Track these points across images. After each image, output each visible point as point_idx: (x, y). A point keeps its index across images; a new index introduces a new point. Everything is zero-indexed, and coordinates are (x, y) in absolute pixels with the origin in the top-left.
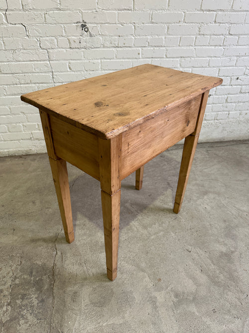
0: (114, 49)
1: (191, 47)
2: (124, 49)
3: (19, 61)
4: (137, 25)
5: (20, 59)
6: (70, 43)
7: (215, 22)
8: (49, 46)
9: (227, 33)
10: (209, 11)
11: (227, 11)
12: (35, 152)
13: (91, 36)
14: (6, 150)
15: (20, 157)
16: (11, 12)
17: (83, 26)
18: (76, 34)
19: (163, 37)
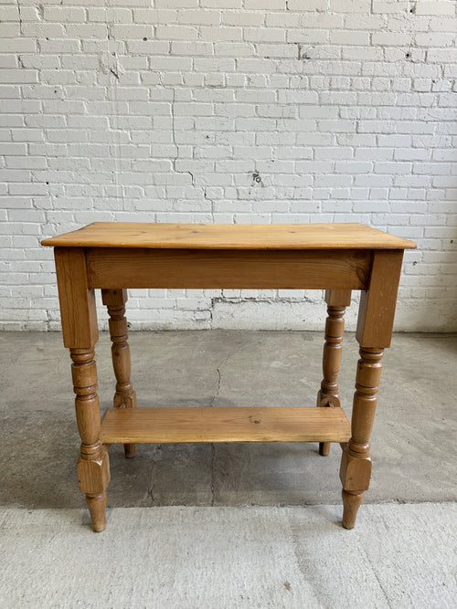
0: (288, 201)
1: (384, 201)
2: (300, 201)
3: (179, 212)
4: (316, 175)
5: (181, 209)
6: (238, 193)
7: (412, 173)
8: (215, 196)
9: (430, 185)
10: (404, 161)
11: (426, 161)
12: (175, 328)
13: (263, 186)
14: (139, 322)
15: (156, 332)
16: (180, 161)
17: (256, 176)
18: (246, 184)
19: (349, 189)
